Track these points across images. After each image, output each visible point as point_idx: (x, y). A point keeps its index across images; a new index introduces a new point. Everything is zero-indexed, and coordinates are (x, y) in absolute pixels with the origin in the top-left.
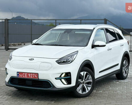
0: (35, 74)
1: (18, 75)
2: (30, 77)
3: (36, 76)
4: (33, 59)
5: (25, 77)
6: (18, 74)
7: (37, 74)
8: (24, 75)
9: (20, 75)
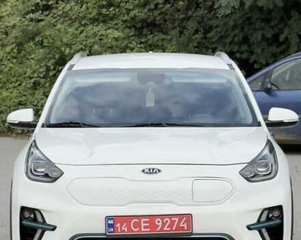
0: (180, 216)
1: (110, 226)
2: (162, 229)
3: (185, 225)
4: (159, 171)
5: (140, 231)
6: (111, 222)
7: (189, 217)
8: (138, 225)
9: (118, 225)
